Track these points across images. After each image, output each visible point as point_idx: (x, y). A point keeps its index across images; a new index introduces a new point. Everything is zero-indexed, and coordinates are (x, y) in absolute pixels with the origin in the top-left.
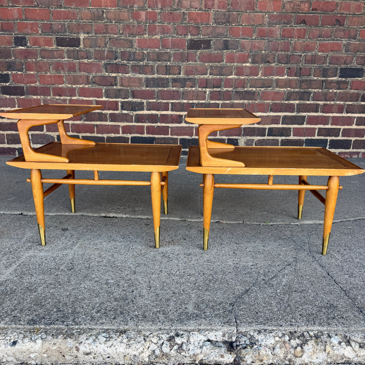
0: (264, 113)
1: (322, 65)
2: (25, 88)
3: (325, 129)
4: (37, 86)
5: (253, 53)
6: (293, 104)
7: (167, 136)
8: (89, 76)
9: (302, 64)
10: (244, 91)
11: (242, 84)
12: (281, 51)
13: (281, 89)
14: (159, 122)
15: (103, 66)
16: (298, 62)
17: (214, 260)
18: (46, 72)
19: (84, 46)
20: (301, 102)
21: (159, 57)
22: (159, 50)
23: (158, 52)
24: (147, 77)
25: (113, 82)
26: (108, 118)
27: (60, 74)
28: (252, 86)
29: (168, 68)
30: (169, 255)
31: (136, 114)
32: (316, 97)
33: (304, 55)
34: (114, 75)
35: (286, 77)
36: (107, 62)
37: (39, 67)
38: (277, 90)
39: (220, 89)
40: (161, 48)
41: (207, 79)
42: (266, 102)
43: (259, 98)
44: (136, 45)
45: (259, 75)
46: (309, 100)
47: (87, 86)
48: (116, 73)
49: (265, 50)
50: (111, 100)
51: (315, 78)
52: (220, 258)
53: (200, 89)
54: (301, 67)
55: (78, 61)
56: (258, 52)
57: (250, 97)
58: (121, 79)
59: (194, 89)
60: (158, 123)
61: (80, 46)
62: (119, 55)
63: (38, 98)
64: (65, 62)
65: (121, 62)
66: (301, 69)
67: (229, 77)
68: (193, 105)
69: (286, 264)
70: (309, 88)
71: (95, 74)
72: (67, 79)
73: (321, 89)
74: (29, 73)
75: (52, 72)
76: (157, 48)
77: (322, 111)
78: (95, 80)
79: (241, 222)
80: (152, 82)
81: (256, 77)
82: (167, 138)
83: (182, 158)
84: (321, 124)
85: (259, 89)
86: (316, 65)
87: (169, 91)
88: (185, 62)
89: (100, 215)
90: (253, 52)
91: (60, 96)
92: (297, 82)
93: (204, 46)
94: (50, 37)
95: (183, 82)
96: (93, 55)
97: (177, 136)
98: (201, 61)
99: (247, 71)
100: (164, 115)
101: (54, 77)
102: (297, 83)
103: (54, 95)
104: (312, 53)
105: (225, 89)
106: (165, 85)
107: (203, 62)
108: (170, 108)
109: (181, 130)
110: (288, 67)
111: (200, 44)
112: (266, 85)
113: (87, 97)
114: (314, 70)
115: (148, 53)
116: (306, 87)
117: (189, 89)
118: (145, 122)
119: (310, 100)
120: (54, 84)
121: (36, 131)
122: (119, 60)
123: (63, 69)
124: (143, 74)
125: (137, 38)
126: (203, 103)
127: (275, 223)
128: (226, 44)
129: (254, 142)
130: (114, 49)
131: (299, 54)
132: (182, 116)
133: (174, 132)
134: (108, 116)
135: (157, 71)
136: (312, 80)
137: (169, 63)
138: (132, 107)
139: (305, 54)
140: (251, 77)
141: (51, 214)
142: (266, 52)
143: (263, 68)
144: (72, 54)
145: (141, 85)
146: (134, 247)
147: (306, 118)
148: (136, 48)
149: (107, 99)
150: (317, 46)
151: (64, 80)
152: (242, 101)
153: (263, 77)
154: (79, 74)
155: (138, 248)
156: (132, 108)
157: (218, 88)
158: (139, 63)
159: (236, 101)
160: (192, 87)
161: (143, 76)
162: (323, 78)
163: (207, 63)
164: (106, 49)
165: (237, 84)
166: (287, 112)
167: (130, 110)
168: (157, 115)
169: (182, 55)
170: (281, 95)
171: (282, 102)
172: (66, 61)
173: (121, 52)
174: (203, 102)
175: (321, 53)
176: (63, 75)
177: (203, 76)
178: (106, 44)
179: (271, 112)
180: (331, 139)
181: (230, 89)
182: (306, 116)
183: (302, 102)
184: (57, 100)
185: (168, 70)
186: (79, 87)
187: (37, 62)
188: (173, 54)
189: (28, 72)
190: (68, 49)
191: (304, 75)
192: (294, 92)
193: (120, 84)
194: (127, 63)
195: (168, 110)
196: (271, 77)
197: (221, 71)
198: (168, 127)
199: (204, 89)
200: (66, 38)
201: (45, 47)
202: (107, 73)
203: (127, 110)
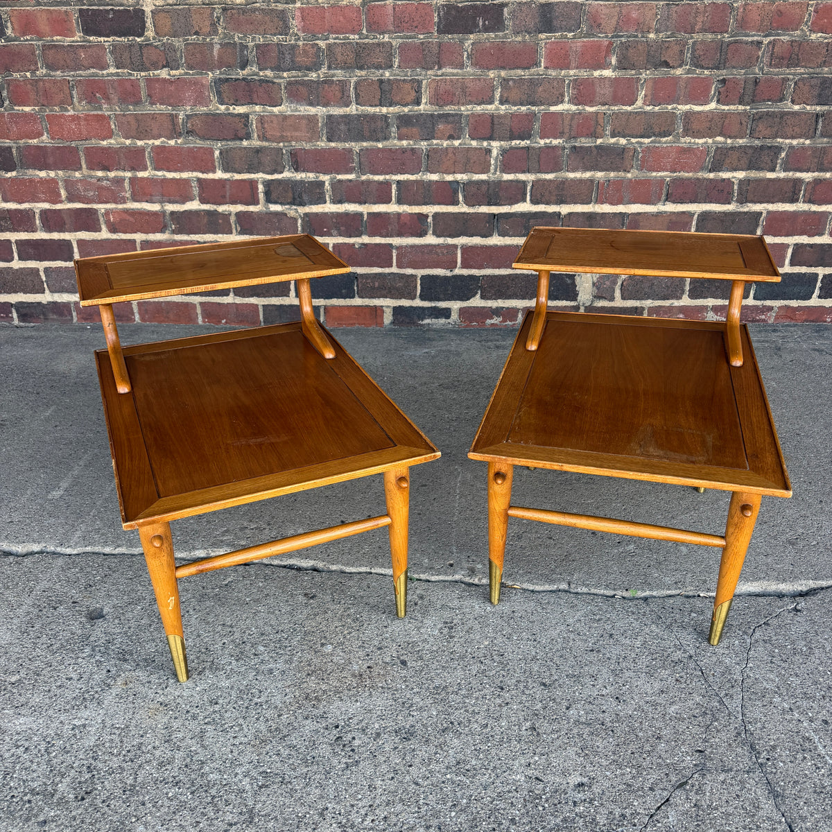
0: (647, 204)
1: (818, 70)
2: (14, 151)
3: (811, 246)
4: (43, 145)
5: (623, 40)
6: (728, 182)
7: (387, 270)
8: (177, 116)
9: (761, 69)
10: (596, 147)
11: (590, 126)
12: (704, 30)
13: (697, 140)
14: (365, 234)
15: (211, 86)
16: (750, 61)
17: (474, 762)
18: (63, 104)
19: (157, 33)
20: (752, 175)
21: (360, 57)
22: (360, 38)
23: (357, 43)
24: (331, 113)
25: (240, 128)
26: (233, 226)
27: (100, 113)
28: (616, 132)
29: (386, 87)
30: (354, 738)
31: (304, 214)
32: (796, 161)
33: (770, 42)
34: (241, 110)
35: (713, 105)
36: (221, 76)
37: (45, 94)
38: (685, 143)
39: (528, 142)
40: (364, 32)
41: (492, 116)
42: (656, 177)
43: (637, 165)
44: (295, 24)
45: (637, 102)
46: (773, 170)
47: (172, 142)
48: (245, 104)
49: (657, 31)
50: (237, 177)
51: (796, 108)
52: (493, 752)
53: (474, 143)
54: (757, 78)
55: (143, 74)
56: (637, 36)
57: (611, 163)
58: (261, 120)
59: (456, 143)
60: (363, 237)
61: (146, 34)
62: (252, 55)
63: (51, 175)
64: (109, 78)
65: (257, 74)
66: (756, 82)
67: (553, 109)
68: (455, 186)
69: (674, 779)
70: (776, 137)
71: (191, 109)
72: (120, 126)
73: (812, 138)
74: (19, 110)
75: (78, 108)
76: (353, 32)
77: (807, 199)
78: (193, 125)
79: (564, 586)
80: (342, 127)
81: (629, 108)
82: (389, 274)
83: (429, 324)
84: (801, 234)
85: (637, 140)
86: (802, 70)
87: (390, 150)
88: (431, 69)
89: (192, 554)
90: (622, 36)
91: (106, 168)
92: (744, 120)
93: (484, 22)
94: (64, 8)
95: (427, 126)
96: (181, 55)
97: (414, 269)
98: (474, 65)
99: (607, 91)
100: (379, 215)
101: (86, 120)
102: (743, 122)
103: (91, 168)
104: (792, 35)
105: (542, 142)
106: (380, 135)
107: (483, 68)
108: (393, 195)
109: (423, 253)
110: (722, 78)
111: (474, 18)
112: (657, 130)
113: (175, 171)
114: (796, 83)
115: (329, 46)
116: (768, 132)
117: (445, 143)
118: (329, 234)
119: (777, 169)
120: (86, 139)
121: (56, 260)
122: (254, 69)
123: (108, 99)
124: (318, 105)
125: (298, 5)
126: (483, 181)
127: (655, 593)
128: (545, 16)
129: (619, 283)
130: (236, 39)
131: (755, 38)
132: (427, 216)
133: (405, 260)
134: (233, 219)
135: (357, 95)
136: (788, 113)
137: (387, 74)
138: (293, 194)
139: (772, 38)
140: (616, 108)
141: (68, 551)
142: (661, 35)
143: (650, 84)
144: (126, 55)
145: (315, 136)
146: (263, 699)
147: (762, 219)
148: (296, 34)
149: (227, 176)
150: (810, 15)
151: (113, 127)
152: (588, 175)
153: (648, 108)
154: (150, 110)
155: (273, 701)
156: (294, 199)
157: (523, 140)
158: (307, 76)
159: (571, 175)
160: (451, 137)
161: (319, 111)
162: (818, 108)
163: (492, 71)
164: (216, 40)
165: (575, 126)
166: (711, 202)
167: (288, 204)
168: (361, 215)
169: (424, 50)
170: (696, 155)
171: (700, 175)
172: (112, 75)
173: (258, 46)
174: (483, 177)
175: (820, 34)
176: (109, 113)
177: (483, 106)
178: (214, 25)
179: (667, 203)
180: (827, 273)
181: (555, 142)
182: (762, 213)
183: (754, 174)
184: (99, 180)
185: (385, 92)
186: (153, 144)
187: (37, 81)
188: (399, 47)
189: (16, 108)
190: (113, 41)
191: (764, 101)
192: (732, 148)
193: (258, 136)
194: (275, 78)
195: (388, 201)
196: (670, 107)
197: (531, 92)
198: (390, 245)
199: (485, 144)
200: (107, 11)
201: (55, 38)
202: (222, 104)
203: (281, 204)
